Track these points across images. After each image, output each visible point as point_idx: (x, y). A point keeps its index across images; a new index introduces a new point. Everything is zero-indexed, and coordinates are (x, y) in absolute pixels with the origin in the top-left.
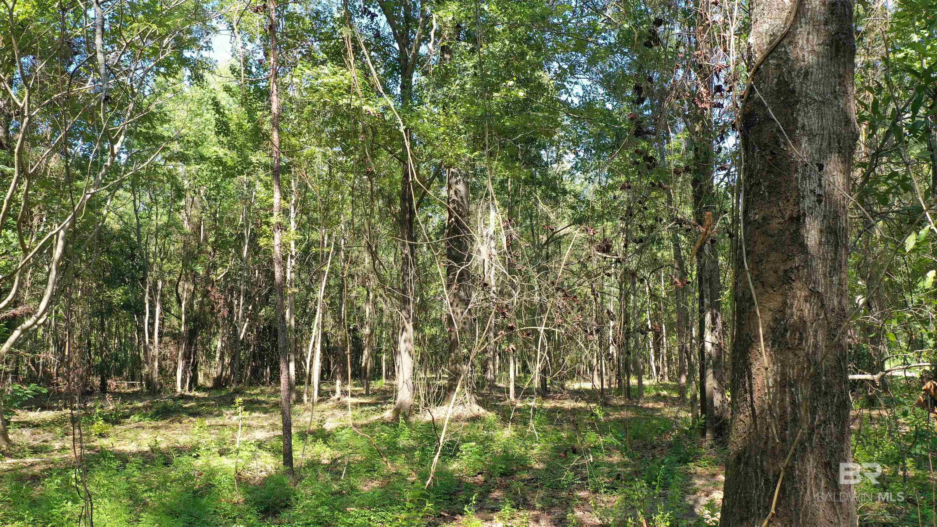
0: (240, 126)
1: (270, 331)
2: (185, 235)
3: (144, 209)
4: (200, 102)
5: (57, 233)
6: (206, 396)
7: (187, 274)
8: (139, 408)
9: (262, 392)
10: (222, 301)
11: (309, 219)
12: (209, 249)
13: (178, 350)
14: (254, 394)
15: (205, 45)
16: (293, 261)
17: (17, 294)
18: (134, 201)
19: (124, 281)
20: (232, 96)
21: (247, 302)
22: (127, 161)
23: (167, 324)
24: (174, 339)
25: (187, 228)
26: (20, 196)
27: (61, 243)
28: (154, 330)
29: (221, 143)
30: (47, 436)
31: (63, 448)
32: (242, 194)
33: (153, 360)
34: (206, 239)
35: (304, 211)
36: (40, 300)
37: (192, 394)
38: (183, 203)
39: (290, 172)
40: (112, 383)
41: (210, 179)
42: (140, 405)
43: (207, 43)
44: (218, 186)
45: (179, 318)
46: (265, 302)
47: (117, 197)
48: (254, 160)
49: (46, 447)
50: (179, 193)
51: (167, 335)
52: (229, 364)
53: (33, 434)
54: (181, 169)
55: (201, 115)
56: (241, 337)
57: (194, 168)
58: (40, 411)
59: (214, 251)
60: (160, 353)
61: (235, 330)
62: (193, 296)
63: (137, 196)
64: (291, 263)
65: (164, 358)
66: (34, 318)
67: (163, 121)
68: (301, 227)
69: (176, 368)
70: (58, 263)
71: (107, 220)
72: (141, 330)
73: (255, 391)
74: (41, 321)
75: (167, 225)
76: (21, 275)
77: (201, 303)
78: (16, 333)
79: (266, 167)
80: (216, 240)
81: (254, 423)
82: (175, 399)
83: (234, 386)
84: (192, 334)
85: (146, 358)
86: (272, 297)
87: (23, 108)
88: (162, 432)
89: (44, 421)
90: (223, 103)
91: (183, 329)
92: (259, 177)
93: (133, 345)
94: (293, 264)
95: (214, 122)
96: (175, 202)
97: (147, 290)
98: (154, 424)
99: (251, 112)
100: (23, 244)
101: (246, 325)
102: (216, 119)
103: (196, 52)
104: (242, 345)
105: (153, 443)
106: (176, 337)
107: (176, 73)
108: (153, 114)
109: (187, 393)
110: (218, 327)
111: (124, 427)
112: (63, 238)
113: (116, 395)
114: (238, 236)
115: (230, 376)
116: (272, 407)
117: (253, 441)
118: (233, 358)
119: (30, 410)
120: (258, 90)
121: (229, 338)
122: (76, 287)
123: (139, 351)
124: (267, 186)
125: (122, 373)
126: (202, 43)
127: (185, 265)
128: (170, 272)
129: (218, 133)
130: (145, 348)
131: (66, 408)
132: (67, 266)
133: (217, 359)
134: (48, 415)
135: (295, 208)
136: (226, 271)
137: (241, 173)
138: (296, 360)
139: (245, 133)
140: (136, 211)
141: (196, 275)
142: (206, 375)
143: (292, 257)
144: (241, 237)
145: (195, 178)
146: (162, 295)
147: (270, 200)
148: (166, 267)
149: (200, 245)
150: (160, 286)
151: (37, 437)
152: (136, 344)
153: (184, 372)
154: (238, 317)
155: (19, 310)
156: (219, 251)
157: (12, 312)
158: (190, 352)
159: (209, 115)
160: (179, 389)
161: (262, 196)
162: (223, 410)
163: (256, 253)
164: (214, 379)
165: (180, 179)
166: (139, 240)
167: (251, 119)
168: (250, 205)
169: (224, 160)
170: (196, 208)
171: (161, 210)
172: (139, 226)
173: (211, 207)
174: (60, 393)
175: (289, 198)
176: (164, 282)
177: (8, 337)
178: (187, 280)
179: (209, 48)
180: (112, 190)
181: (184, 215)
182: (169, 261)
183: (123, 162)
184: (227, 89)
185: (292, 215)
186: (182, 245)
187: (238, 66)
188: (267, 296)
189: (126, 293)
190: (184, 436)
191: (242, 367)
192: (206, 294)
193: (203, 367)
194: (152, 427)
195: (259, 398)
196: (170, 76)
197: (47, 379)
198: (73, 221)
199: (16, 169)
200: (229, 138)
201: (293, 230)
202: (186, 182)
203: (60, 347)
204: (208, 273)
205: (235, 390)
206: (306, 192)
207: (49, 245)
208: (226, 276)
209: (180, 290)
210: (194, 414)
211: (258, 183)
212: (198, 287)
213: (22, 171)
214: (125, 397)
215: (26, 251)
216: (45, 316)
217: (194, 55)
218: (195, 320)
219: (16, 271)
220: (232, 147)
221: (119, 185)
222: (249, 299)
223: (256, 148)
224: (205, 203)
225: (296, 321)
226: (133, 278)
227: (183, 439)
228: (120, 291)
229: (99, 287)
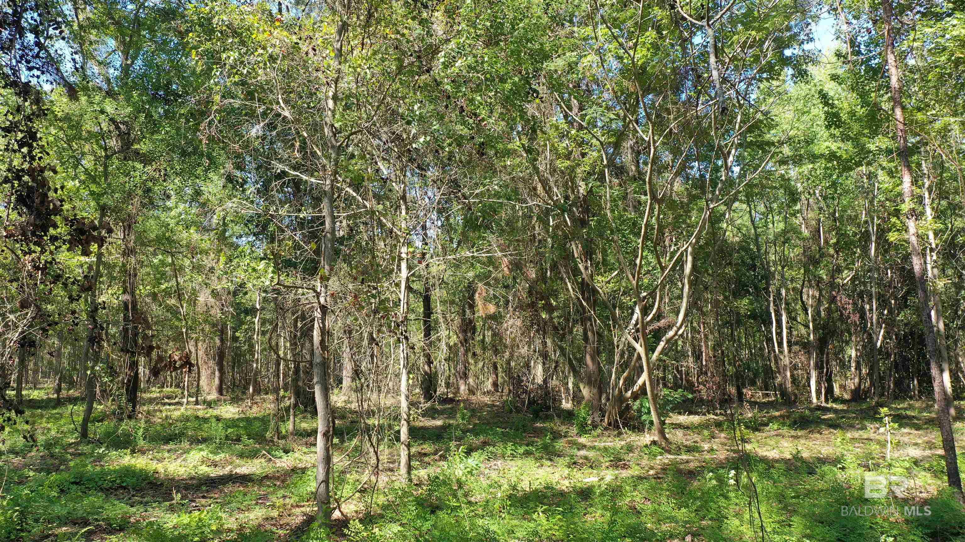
0: (852, 114)
1: (913, 339)
2: (804, 239)
3: (761, 219)
4: (807, 99)
5: (686, 250)
6: (845, 408)
7: (809, 281)
8: (775, 417)
9: (911, 407)
10: (850, 306)
11: (949, 204)
12: (832, 251)
13: (809, 359)
14: (901, 409)
15: (806, 38)
16: (934, 254)
17: (659, 308)
18: (750, 212)
19: (748, 291)
20: (840, 84)
21: (879, 306)
22: (740, 173)
23: (795, 333)
24: (804, 348)
25: (806, 233)
26: (654, 220)
27: (690, 258)
28: (782, 339)
29: (833, 136)
30: (697, 438)
31: (711, 450)
32: (863, 187)
33: (785, 370)
34: (826, 242)
35: (943, 195)
36: (677, 314)
37: (829, 406)
38: (798, 207)
39: (920, 153)
40: (748, 392)
41: (825, 178)
42: (777, 414)
43: (807, 35)
44: (834, 185)
45: (807, 326)
46: (903, 304)
47: (734, 211)
48: (872, 147)
49: (697, 447)
50: (794, 196)
51: (796, 343)
52: (868, 374)
53: (685, 435)
54: (793, 172)
55: (809, 112)
56: (879, 344)
57: (807, 167)
58: (688, 415)
59: (837, 252)
60: (791, 363)
61: (870, 336)
62: (819, 302)
63: (752, 207)
64: (932, 258)
65: (794, 367)
66: (675, 329)
67: (771, 127)
68: (939, 215)
69: (809, 379)
70: (689, 277)
71: (727, 234)
72: (769, 340)
73: (901, 406)
74: (680, 332)
75: (784, 232)
76: (661, 291)
77: (829, 310)
78: (662, 344)
79: (889, 152)
80: (838, 242)
81: (906, 439)
82: (811, 410)
83: (876, 399)
84: (822, 343)
85: (777, 367)
86: (911, 300)
87: (649, 142)
88: (803, 441)
89: (692, 423)
90: (831, 93)
91: (812, 337)
92: (880, 165)
93: (762, 356)
94: (935, 258)
95: (823, 116)
96: (790, 207)
97: (771, 299)
98: (793, 433)
99: (863, 95)
100: (660, 263)
101: (882, 331)
102: (826, 113)
103: (797, 47)
104: (880, 354)
105: (794, 452)
106: (805, 346)
107: (779, 74)
108: (761, 121)
109: (824, 404)
110: (850, 335)
111: (764, 435)
112: (691, 254)
113: (753, 404)
114: (863, 234)
115: (869, 389)
116: (926, 423)
117: (907, 458)
118: (871, 369)
119: (680, 413)
120: (870, 69)
121: (864, 347)
122: (706, 301)
123: (769, 360)
124: (891, 173)
125: (756, 383)
126: (802, 37)
127: (807, 271)
128: (792, 280)
129: (828, 127)
130: (775, 357)
131: (709, 413)
132: (696, 281)
133: (853, 369)
134: (695, 419)
135: (930, 194)
136: (852, 274)
137: (859, 164)
138: (951, 371)
139: (859, 120)
140: (753, 222)
141: (819, 280)
142: (843, 387)
143: (932, 250)
144: (866, 236)
145: (809, 179)
146: (787, 304)
147: (898, 189)
148: (788, 273)
149: (820, 249)
150: (784, 294)
151: (689, 437)
152: (766, 355)
153: (818, 383)
154: (872, 323)
155: (662, 323)
156: (843, 252)
157: (656, 325)
158: (822, 362)
159: (817, 110)
160: (815, 400)
161: (886, 185)
162: (866, 423)
163: (886, 251)
164: (852, 391)
165: (793, 183)
166: (759, 250)
167: (865, 103)
168: (873, 198)
169: (838, 155)
170: (813, 210)
171: (776, 218)
172: (757, 236)
173: (828, 206)
174: (702, 400)
175: (920, 183)
176: (788, 290)
177: (656, 347)
178: (811, 286)
179: (811, 40)
180: (729, 204)
181: (801, 219)
182: (791, 268)
183: (735, 175)
184: (834, 78)
185: (927, 201)
186: (802, 250)
187: (845, 48)
188: (905, 298)
189: (751, 303)
190: (826, 448)
191: (881, 378)
192: (833, 300)
193: (838, 378)
194: (792, 437)
195: (908, 413)
196: (773, 79)
197: (690, 387)
198: (698, 238)
199: (648, 197)
200: (841, 130)
201: (930, 218)
202: (799, 185)
203: (698, 357)
204: (833, 277)
205: (877, 403)
206: (942, 173)
207: (680, 262)
208: (853, 280)
209: (805, 297)
210: (833, 425)
211: (880, 172)
212: (824, 292)
213: (654, 197)
214: (762, 406)
215: (663, 269)
216: (683, 328)
217: (796, 52)
218: (824, 327)
219: (657, 286)
220: (845, 138)
221: (735, 199)
222: (883, 302)
223: (874, 133)
224: (822, 204)
225: (946, 325)
226: (756, 288)
227: (826, 451)
228: (745, 301)
229: (726, 298)
